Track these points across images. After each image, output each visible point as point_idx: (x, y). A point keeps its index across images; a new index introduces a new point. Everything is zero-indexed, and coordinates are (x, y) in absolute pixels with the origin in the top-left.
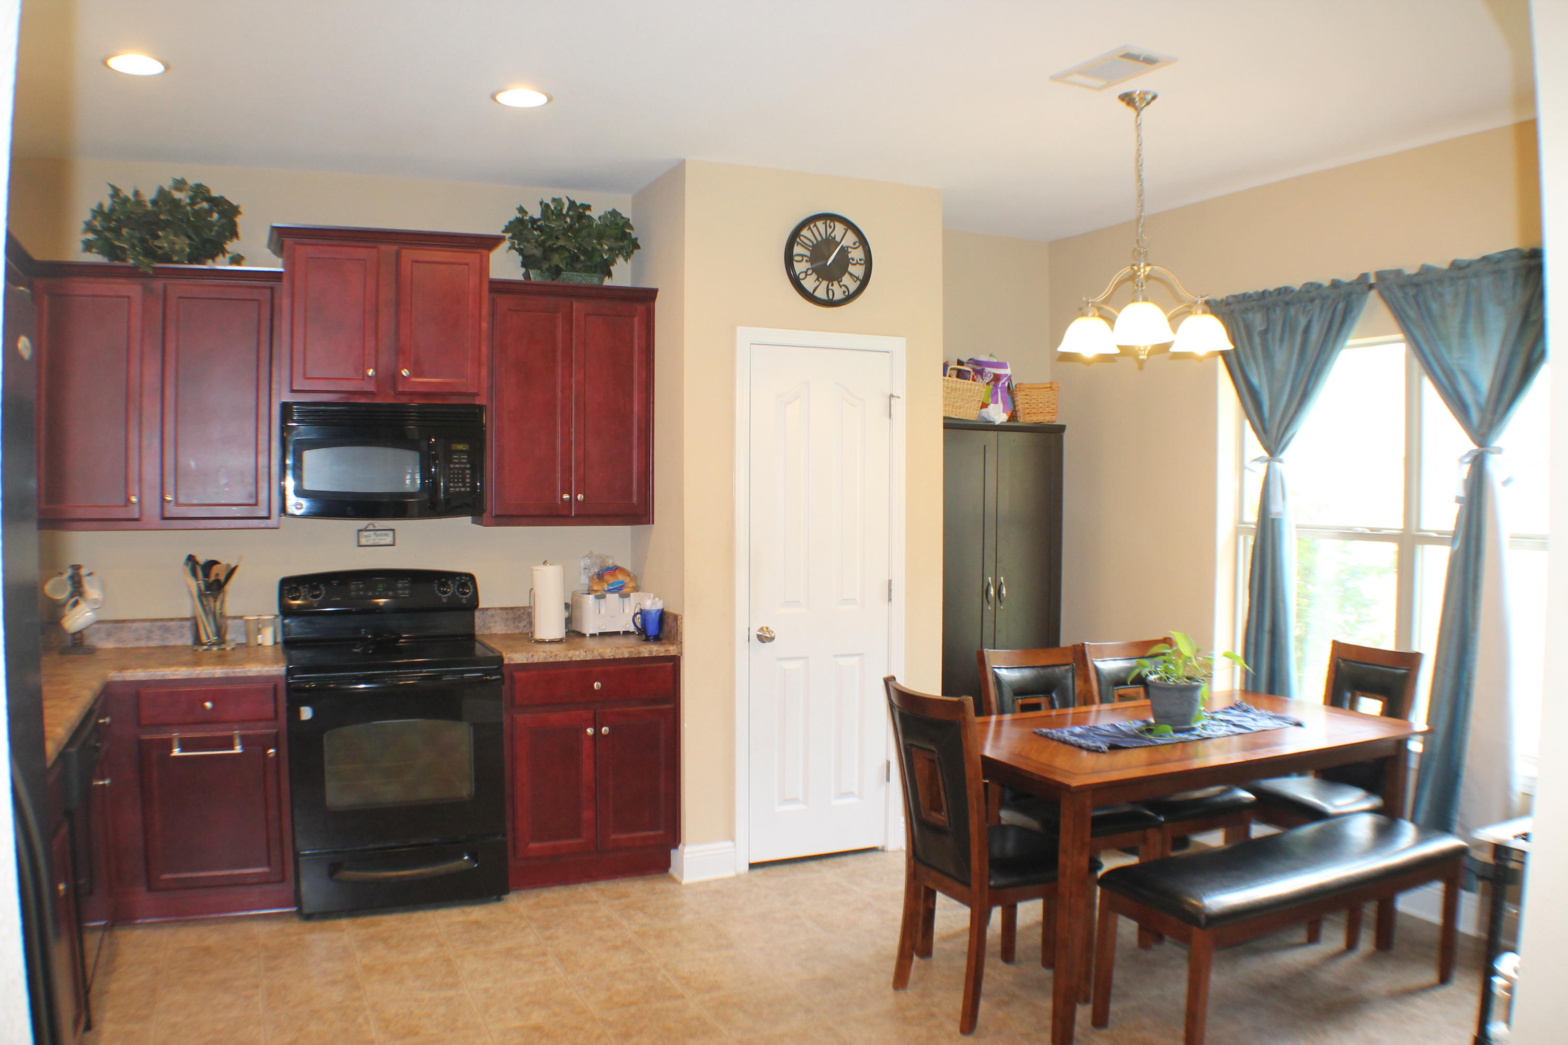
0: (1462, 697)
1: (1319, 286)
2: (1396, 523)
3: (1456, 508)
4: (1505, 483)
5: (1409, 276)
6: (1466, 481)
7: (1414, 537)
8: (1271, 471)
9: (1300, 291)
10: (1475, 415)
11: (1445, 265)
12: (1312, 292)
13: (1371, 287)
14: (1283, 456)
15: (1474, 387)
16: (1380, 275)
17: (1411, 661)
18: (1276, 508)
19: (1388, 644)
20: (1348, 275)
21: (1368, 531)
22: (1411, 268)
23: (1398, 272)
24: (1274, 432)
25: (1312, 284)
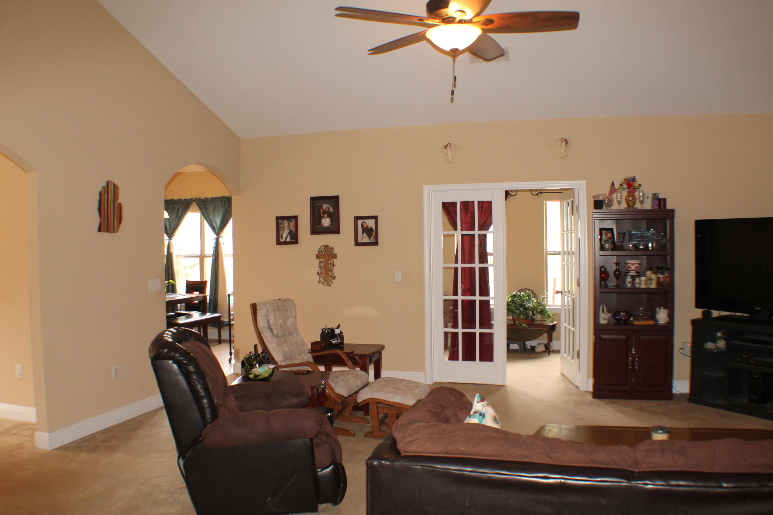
0: (217, 288)
1: (181, 200)
2: (199, 253)
3: (213, 249)
4: (223, 244)
5: (202, 199)
6: (215, 243)
7: (203, 256)
8: (170, 242)
9: (176, 201)
10: (216, 230)
11: (210, 198)
12: (179, 201)
13: (194, 201)
14: (173, 239)
15: (216, 224)
16: (196, 199)
17: (205, 282)
18: (171, 251)
19: (198, 280)
20: (189, 197)
21: (192, 255)
22: (203, 198)
23: (200, 198)
24: (170, 234)
25: (179, 199)
